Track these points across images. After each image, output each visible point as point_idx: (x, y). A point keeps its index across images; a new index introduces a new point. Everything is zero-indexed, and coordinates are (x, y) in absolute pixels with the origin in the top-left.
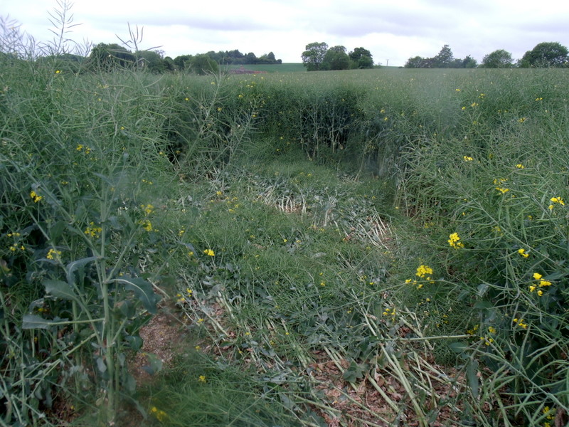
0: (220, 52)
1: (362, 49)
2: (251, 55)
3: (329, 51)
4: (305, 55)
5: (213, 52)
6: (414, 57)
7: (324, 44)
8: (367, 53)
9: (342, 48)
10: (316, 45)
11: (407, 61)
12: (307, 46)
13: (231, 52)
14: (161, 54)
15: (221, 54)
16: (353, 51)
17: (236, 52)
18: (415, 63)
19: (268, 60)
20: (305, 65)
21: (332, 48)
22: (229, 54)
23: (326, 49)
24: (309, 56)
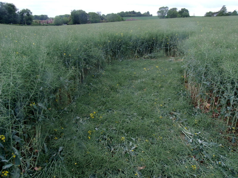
0: (126, 12)
1: (184, 9)
2: (139, 12)
3: (169, 11)
4: (158, 12)
5: (123, 12)
6: (208, 12)
7: (167, 7)
8: (187, 11)
9: (176, 9)
10: (163, 8)
11: (205, 14)
12: (159, 9)
13: (131, 12)
14: (100, 14)
15: (127, 13)
16: (181, 10)
17: (133, 11)
18: (209, 15)
19: (146, 15)
20: (158, 16)
21: (171, 9)
22: (130, 12)
23: (168, 10)
24: (160, 12)
